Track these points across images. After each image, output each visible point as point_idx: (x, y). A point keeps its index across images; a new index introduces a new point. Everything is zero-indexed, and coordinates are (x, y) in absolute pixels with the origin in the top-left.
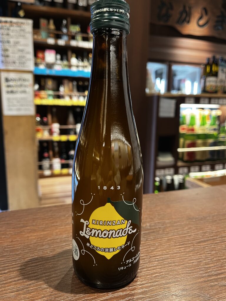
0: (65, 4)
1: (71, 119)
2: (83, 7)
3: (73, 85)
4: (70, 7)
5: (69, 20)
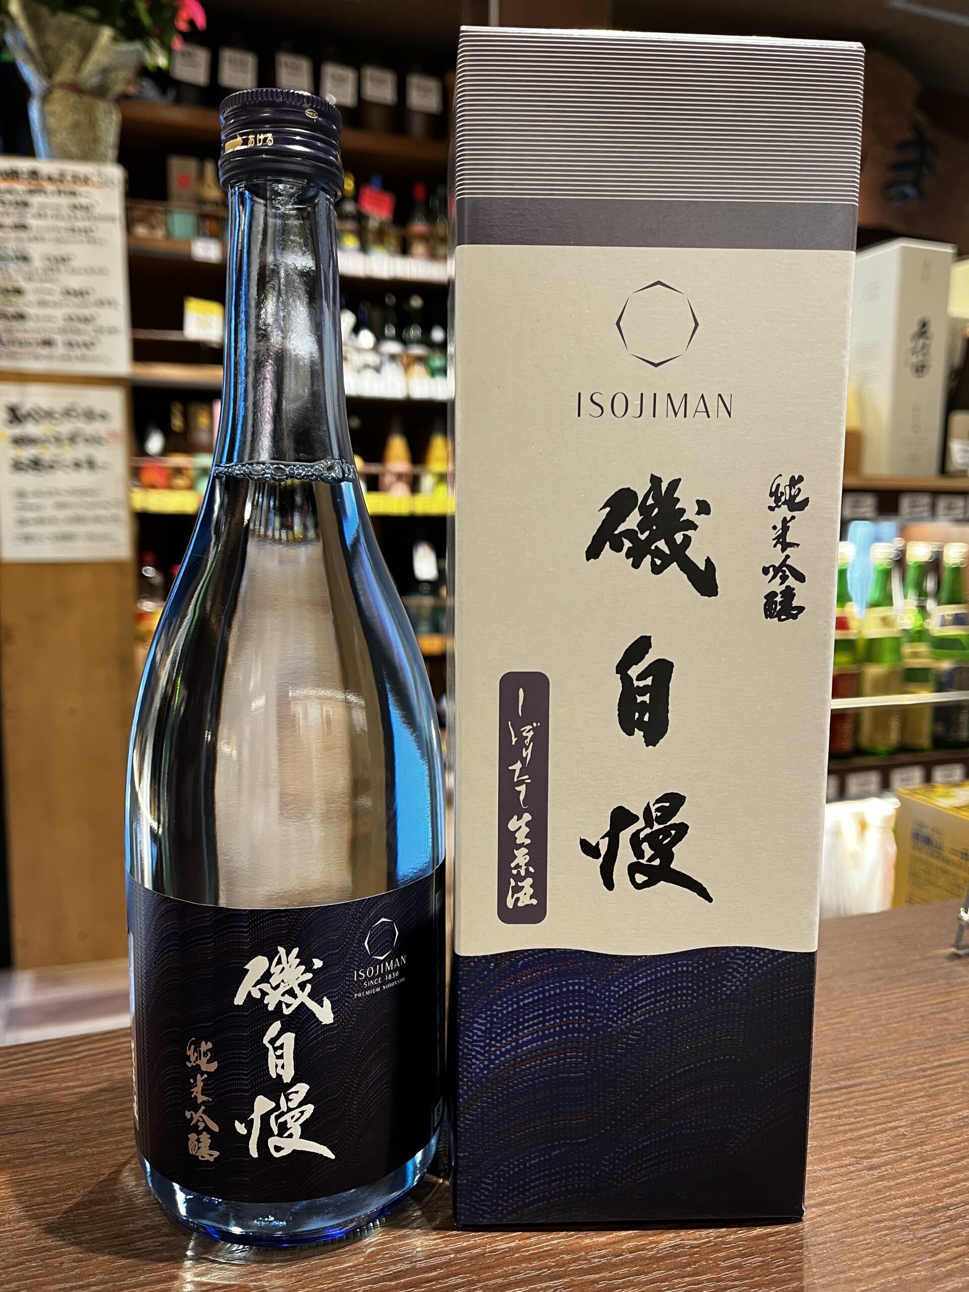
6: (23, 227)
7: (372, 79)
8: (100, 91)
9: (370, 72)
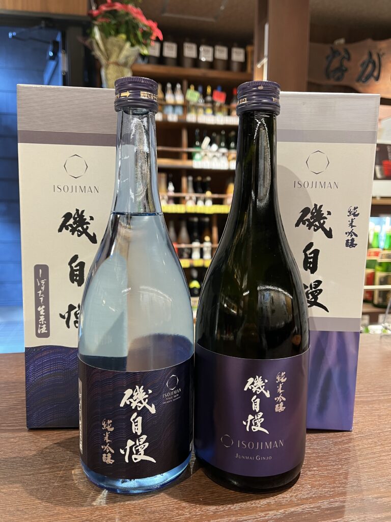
0: (180, 60)
1: (184, 234)
2: (207, 62)
3: (188, 181)
4: (188, 63)
5: (185, 83)
7: (219, 50)
8: (125, 65)
9: (218, 48)
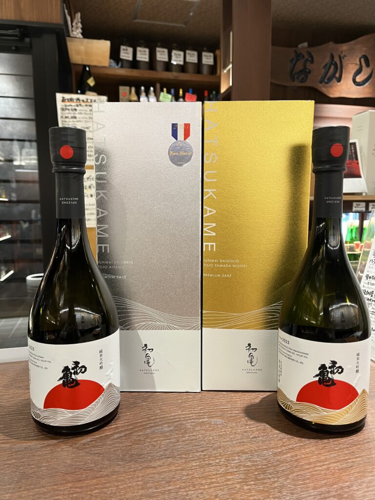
0: (152, 63)
2: (178, 65)
4: (159, 67)
5: (158, 86)
6: (75, 118)
7: (189, 54)
